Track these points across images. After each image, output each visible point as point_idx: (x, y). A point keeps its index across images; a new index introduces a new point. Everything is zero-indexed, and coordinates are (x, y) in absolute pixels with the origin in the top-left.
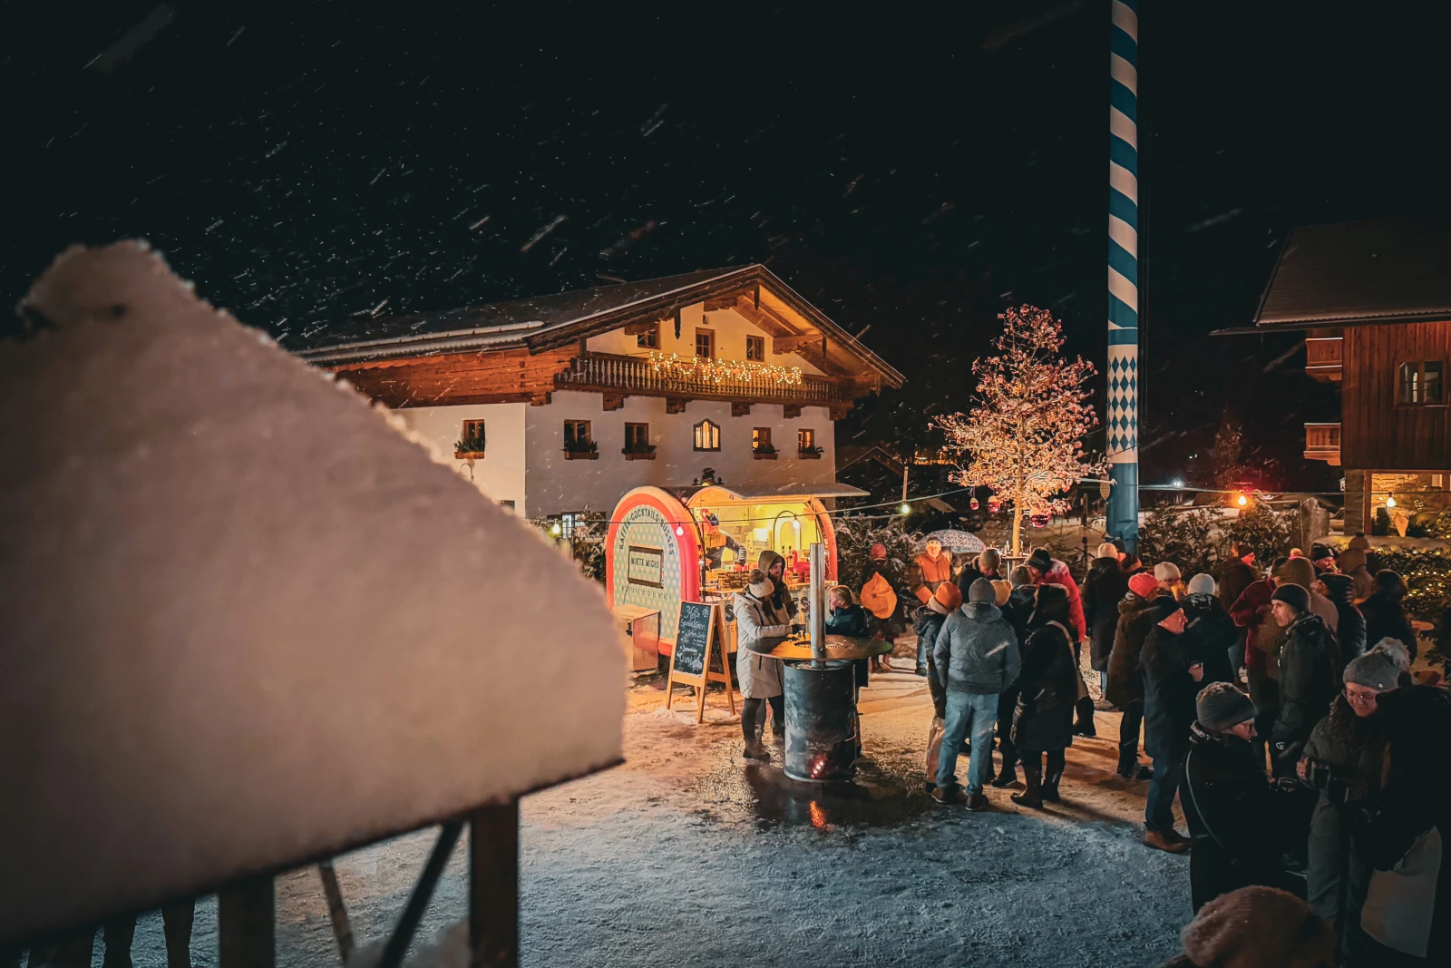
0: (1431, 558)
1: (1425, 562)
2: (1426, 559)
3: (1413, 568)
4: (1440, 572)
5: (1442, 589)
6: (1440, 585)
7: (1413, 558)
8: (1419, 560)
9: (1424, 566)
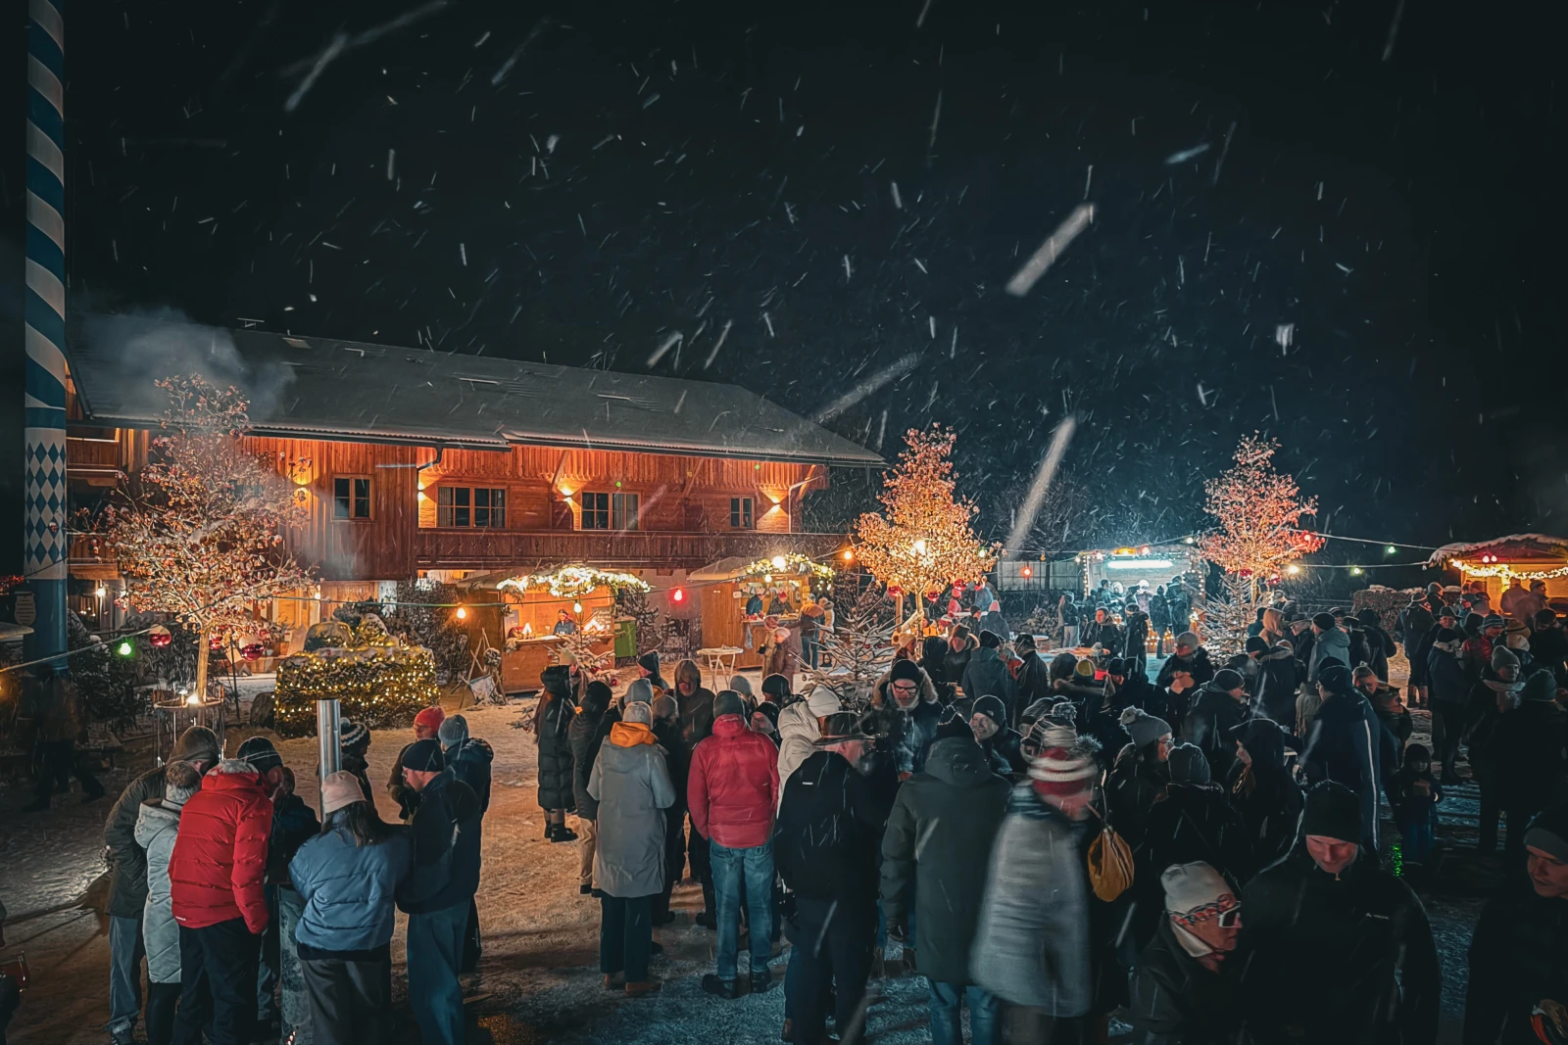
0: (387, 665)
1: (382, 669)
2: (384, 666)
3: (373, 675)
4: (395, 677)
5: (397, 692)
6: (395, 689)
7: (374, 667)
8: (378, 668)
9: (382, 672)
